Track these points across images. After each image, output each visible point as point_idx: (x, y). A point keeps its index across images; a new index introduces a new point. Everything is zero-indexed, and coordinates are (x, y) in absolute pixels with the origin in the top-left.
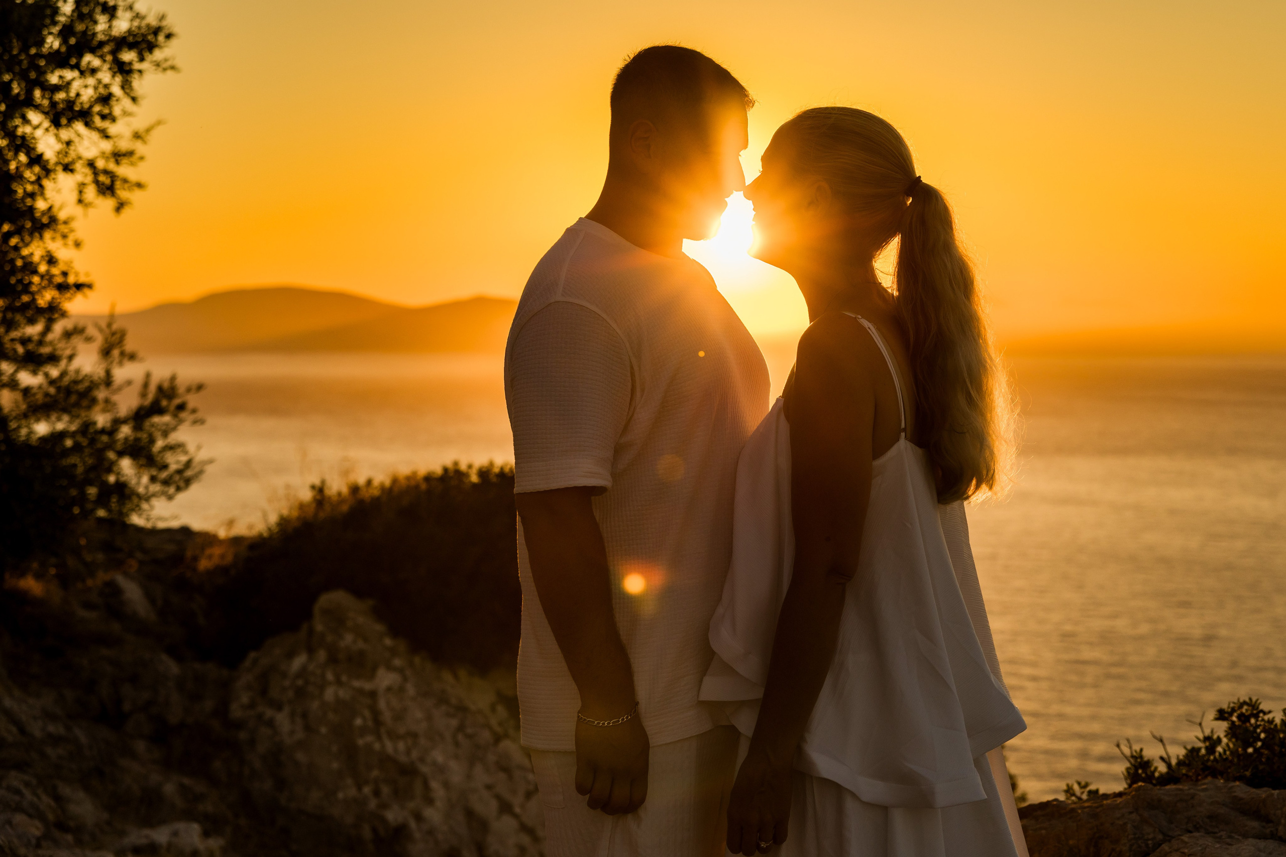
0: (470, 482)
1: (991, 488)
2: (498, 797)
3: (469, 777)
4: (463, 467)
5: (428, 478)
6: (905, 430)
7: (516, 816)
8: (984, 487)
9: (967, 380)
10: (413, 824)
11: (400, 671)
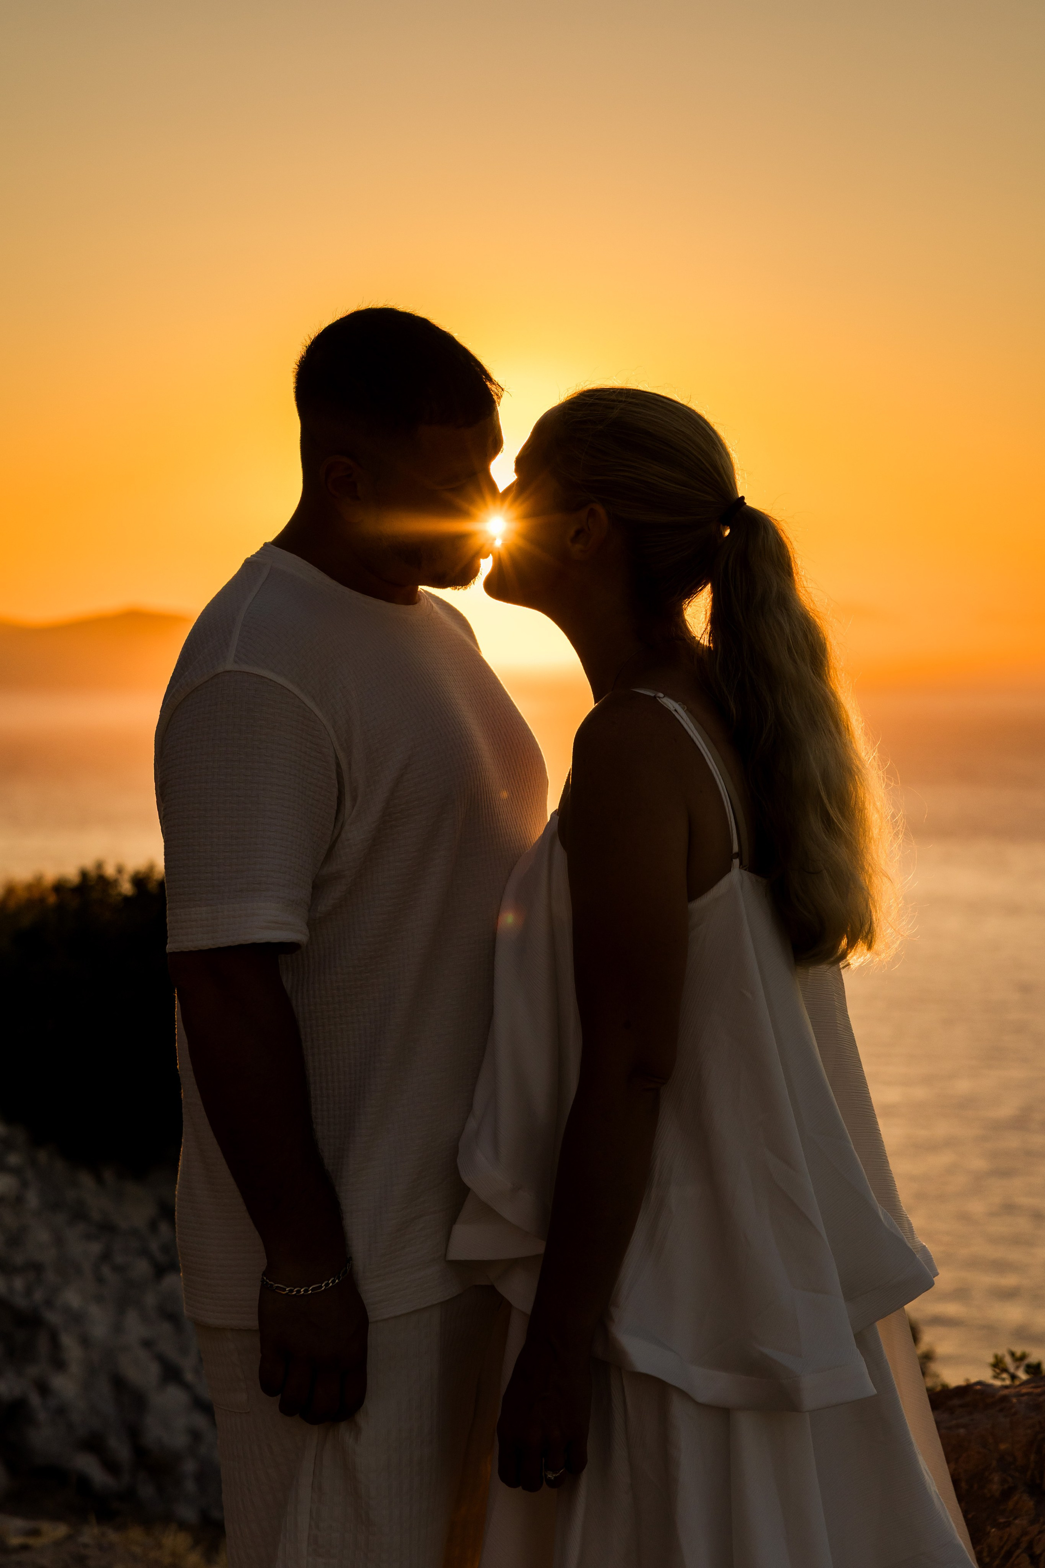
0: (120, 894)
1: (870, 947)
2: (161, 1359)
3: (118, 1328)
4: (110, 871)
5: (59, 887)
6: (739, 855)
7: (186, 1386)
8: (861, 947)
9: (823, 794)
10: (35, 1400)
11: (16, 1171)
